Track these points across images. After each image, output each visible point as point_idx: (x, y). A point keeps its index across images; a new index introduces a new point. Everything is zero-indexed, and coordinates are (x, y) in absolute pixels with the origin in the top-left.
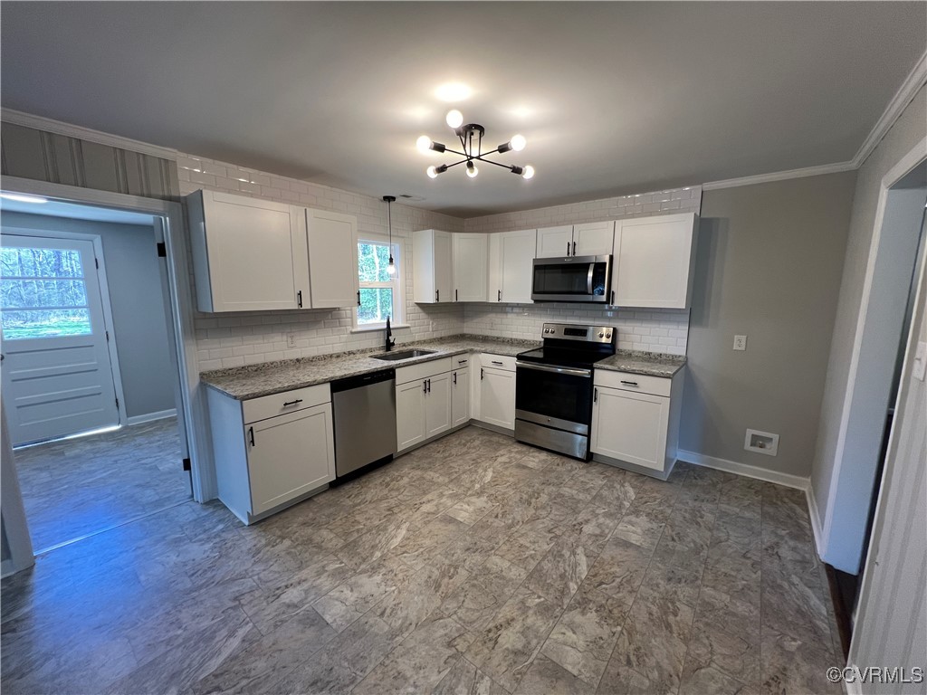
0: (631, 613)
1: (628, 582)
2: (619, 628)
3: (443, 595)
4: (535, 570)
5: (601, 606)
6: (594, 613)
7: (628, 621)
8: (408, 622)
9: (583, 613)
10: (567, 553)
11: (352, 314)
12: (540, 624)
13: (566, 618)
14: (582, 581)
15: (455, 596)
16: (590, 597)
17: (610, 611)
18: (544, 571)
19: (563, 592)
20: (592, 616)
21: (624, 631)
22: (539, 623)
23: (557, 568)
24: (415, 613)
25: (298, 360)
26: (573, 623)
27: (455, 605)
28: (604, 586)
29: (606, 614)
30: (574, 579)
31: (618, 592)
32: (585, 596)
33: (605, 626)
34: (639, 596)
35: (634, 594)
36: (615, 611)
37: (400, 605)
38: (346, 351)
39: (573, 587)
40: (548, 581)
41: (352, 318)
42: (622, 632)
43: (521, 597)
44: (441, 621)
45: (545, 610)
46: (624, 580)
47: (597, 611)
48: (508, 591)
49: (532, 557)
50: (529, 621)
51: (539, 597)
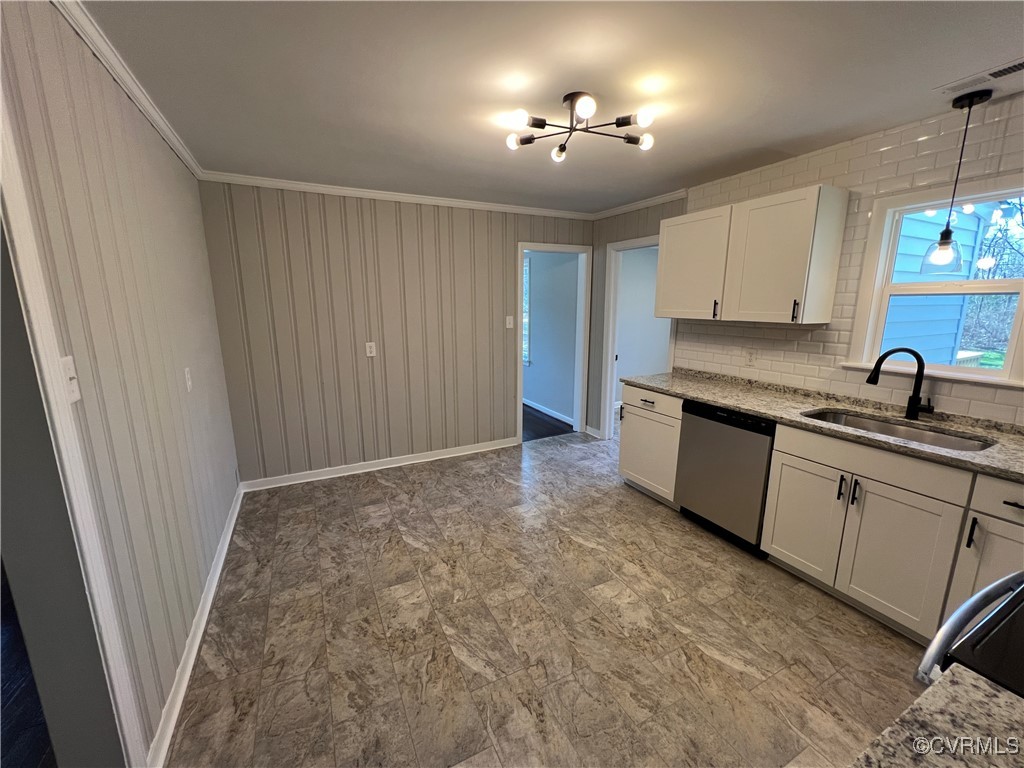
0: (388, 657)
1: (415, 688)
2: (388, 635)
3: (605, 677)
4: (488, 614)
5: (414, 638)
6: (414, 627)
7: (386, 647)
8: (578, 636)
9: (420, 619)
10: (495, 656)
11: (850, 338)
12: (435, 589)
13: (427, 607)
14: (449, 643)
15: (601, 689)
16: (430, 636)
17: (405, 641)
18: (483, 620)
19: (451, 620)
20: (414, 625)
21: (383, 636)
22: (437, 588)
23: (479, 633)
24: (587, 644)
25: (750, 382)
26: (420, 608)
27: (587, 684)
28: (430, 658)
29: (407, 636)
30: (456, 637)
31: (413, 665)
32: (433, 632)
33: (398, 626)
34: (394, 681)
35: (399, 678)
36: (401, 644)
37: (601, 635)
38: (824, 389)
39: (450, 631)
40: (469, 616)
41: (849, 344)
42: (384, 634)
43: (468, 590)
44: (571, 664)
45: (446, 598)
46: (419, 685)
47: (414, 631)
48: (480, 585)
49: (509, 620)
50: (444, 584)
51: (458, 600)
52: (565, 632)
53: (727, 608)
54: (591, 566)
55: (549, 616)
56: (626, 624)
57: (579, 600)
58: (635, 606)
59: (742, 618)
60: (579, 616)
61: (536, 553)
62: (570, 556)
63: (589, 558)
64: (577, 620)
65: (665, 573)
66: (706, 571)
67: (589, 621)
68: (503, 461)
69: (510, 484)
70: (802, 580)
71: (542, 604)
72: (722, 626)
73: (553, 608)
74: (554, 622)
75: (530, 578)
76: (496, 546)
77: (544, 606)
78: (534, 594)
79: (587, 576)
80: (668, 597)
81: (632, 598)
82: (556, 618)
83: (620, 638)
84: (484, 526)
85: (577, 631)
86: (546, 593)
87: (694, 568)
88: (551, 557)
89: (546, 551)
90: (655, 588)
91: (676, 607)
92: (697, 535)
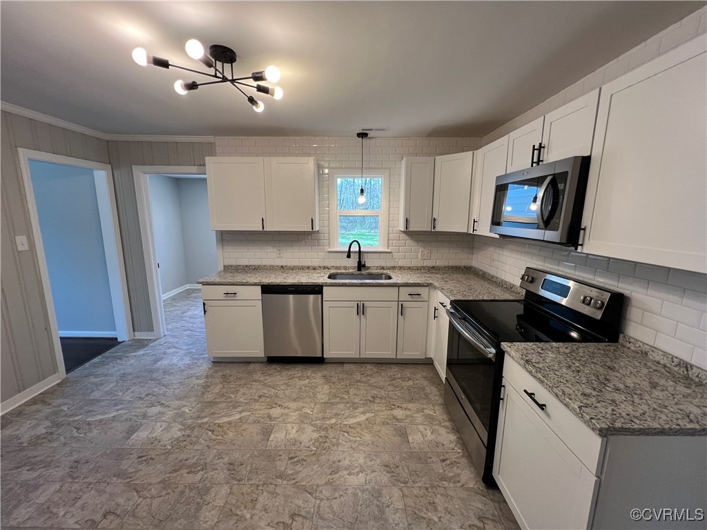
52: (285, 482)
53: (335, 396)
54: (253, 431)
55: (264, 484)
56: (308, 444)
57: (271, 456)
58: (300, 430)
59: (344, 396)
60: (281, 465)
61: (202, 454)
62: (231, 435)
63: (245, 426)
64: (283, 468)
65: (295, 400)
66: (310, 385)
67: (289, 462)
68: (60, 405)
69: (101, 421)
70: (344, 363)
71: (250, 482)
72: (342, 406)
73: (261, 477)
74: (271, 484)
75: (221, 475)
76: (155, 480)
77: (253, 482)
78: (235, 483)
79: (258, 438)
80: (309, 412)
81: (295, 428)
82: (270, 481)
83: (313, 454)
84: (117, 475)
85: (290, 474)
86: (244, 472)
87: (303, 388)
88: (218, 447)
89: (209, 447)
90: (298, 412)
91: (317, 413)
92: (287, 369)
